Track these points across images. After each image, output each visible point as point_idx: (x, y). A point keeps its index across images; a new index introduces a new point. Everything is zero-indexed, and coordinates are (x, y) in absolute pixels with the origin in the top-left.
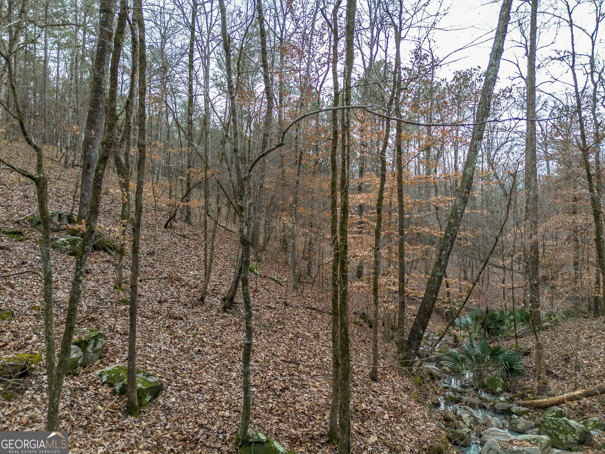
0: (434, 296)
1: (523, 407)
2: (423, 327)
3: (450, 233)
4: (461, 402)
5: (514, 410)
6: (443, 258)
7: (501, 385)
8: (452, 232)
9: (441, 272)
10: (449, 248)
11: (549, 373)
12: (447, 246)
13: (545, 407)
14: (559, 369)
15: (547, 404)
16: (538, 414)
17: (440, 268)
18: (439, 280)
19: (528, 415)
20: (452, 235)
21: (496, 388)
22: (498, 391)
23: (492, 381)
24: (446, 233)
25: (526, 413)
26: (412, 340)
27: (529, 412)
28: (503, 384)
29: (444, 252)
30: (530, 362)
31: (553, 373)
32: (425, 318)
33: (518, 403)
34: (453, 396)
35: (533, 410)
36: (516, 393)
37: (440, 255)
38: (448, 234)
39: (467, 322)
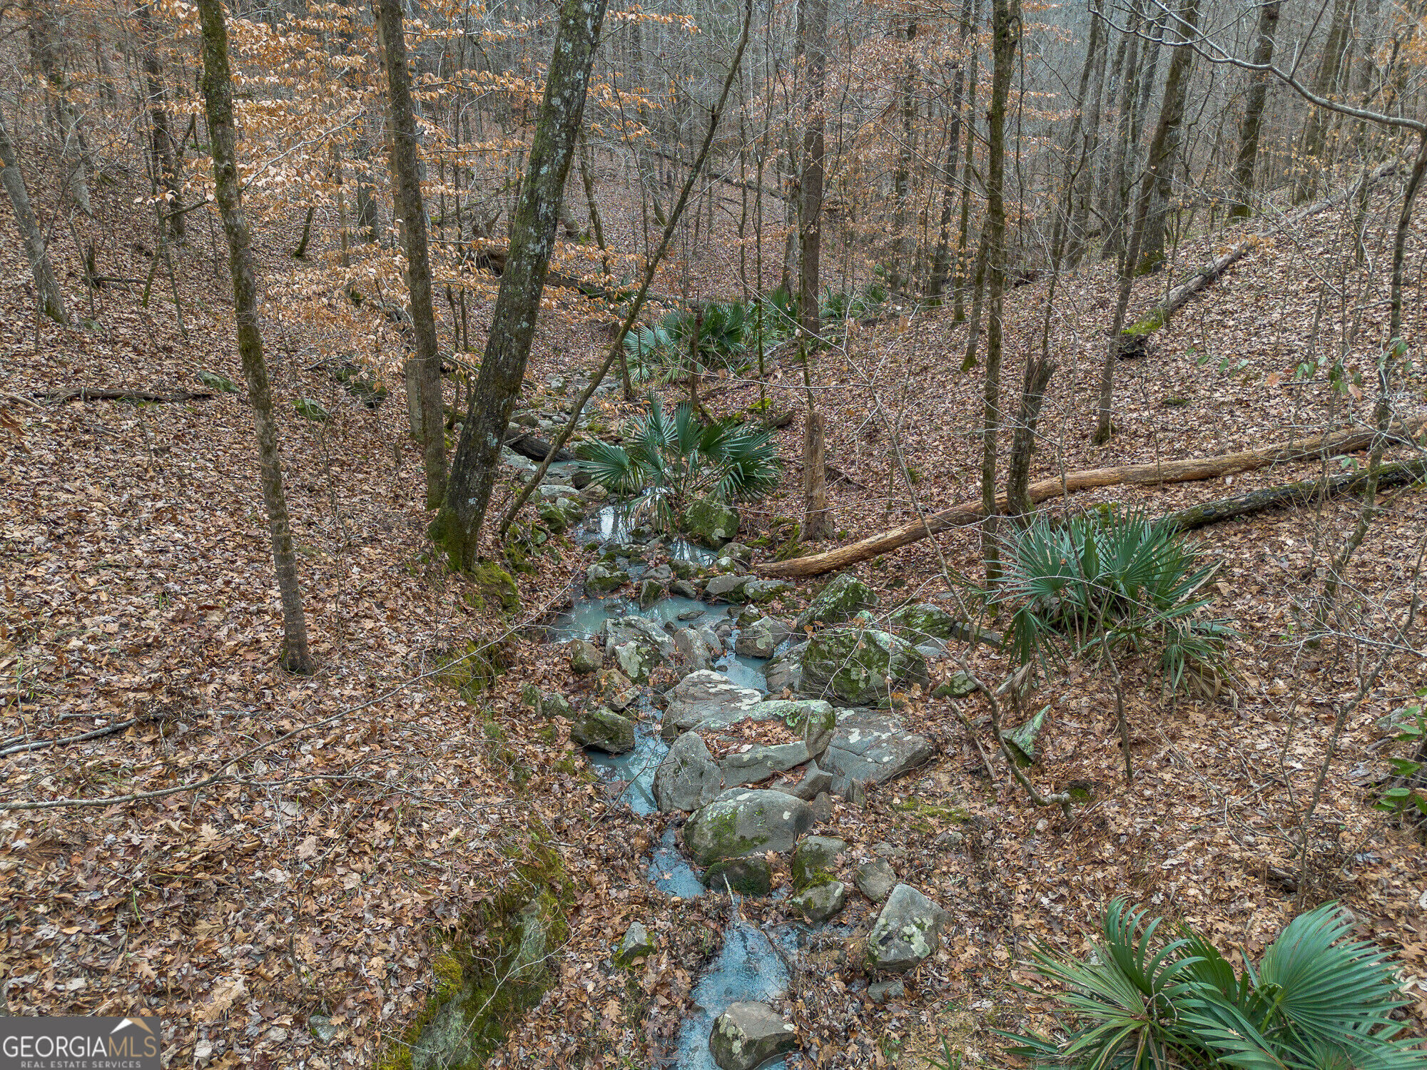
0: (525, 324)
1: (771, 577)
2: (497, 426)
3: (560, 95)
4: (626, 586)
5: (752, 591)
6: (542, 191)
7: (723, 521)
8: (567, 93)
9: (538, 241)
10: (562, 152)
11: (832, 474)
12: (555, 146)
13: (822, 574)
14: (853, 463)
15: (825, 566)
16: (805, 593)
17: (537, 227)
18: (535, 268)
19: (782, 599)
20: (567, 102)
21: (711, 529)
22: (716, 538)
23: (704, 512)
24: (549, 95)
25: (777, 593)
26: (465, 467)
27: (785, 589)
28: (730, 518)
29: (544, 170)
30: (792, 447)
31: (840, 474)
32: (501, 398)
33: (760, 570)
34: (608, 575)
35: (792, 584)
36: (757, 534)
37: (534, 181)
38: (556, 101)
39: (658, 341)
